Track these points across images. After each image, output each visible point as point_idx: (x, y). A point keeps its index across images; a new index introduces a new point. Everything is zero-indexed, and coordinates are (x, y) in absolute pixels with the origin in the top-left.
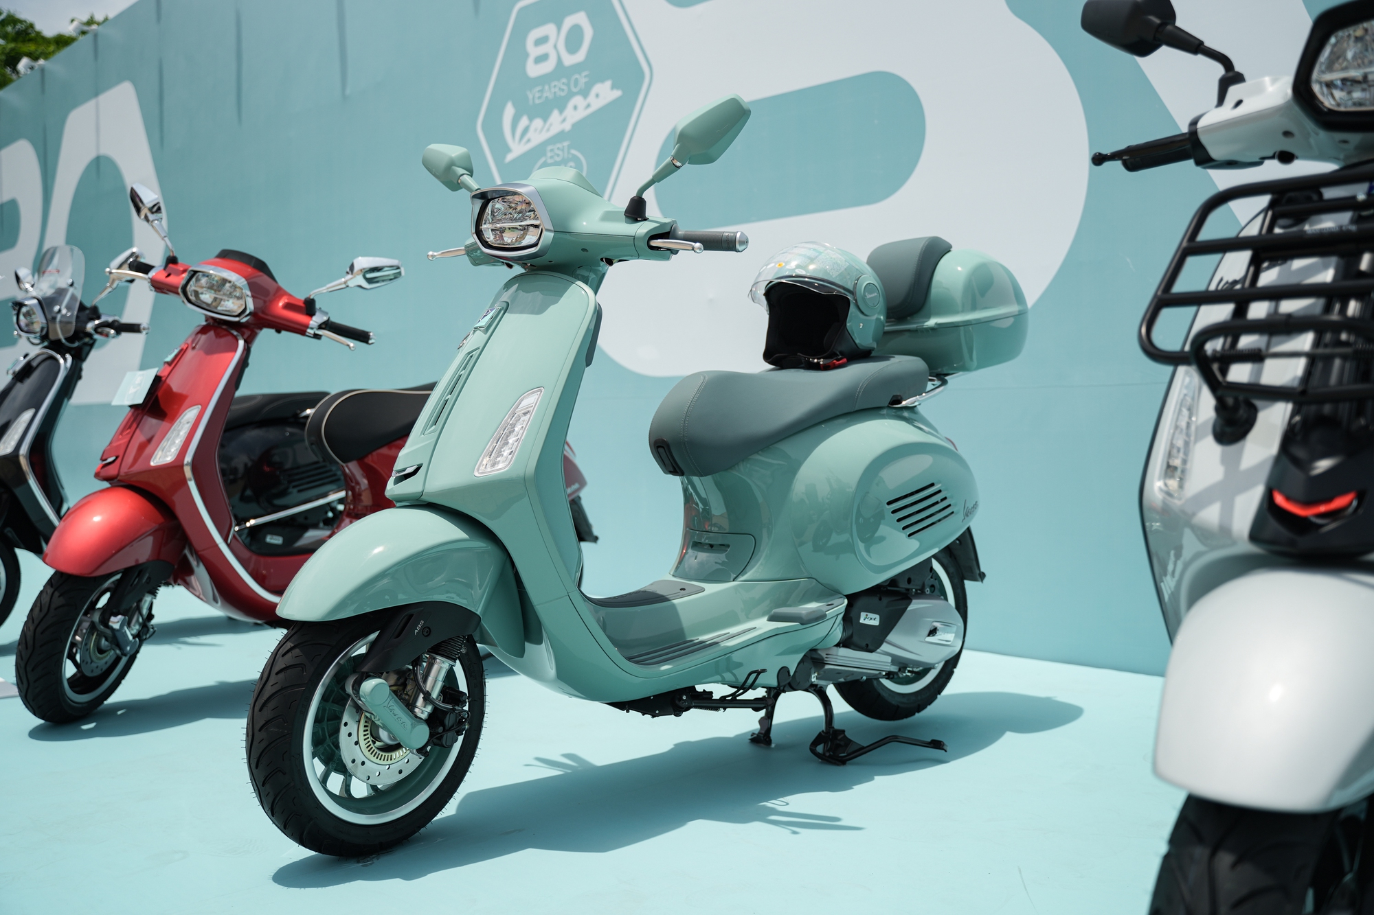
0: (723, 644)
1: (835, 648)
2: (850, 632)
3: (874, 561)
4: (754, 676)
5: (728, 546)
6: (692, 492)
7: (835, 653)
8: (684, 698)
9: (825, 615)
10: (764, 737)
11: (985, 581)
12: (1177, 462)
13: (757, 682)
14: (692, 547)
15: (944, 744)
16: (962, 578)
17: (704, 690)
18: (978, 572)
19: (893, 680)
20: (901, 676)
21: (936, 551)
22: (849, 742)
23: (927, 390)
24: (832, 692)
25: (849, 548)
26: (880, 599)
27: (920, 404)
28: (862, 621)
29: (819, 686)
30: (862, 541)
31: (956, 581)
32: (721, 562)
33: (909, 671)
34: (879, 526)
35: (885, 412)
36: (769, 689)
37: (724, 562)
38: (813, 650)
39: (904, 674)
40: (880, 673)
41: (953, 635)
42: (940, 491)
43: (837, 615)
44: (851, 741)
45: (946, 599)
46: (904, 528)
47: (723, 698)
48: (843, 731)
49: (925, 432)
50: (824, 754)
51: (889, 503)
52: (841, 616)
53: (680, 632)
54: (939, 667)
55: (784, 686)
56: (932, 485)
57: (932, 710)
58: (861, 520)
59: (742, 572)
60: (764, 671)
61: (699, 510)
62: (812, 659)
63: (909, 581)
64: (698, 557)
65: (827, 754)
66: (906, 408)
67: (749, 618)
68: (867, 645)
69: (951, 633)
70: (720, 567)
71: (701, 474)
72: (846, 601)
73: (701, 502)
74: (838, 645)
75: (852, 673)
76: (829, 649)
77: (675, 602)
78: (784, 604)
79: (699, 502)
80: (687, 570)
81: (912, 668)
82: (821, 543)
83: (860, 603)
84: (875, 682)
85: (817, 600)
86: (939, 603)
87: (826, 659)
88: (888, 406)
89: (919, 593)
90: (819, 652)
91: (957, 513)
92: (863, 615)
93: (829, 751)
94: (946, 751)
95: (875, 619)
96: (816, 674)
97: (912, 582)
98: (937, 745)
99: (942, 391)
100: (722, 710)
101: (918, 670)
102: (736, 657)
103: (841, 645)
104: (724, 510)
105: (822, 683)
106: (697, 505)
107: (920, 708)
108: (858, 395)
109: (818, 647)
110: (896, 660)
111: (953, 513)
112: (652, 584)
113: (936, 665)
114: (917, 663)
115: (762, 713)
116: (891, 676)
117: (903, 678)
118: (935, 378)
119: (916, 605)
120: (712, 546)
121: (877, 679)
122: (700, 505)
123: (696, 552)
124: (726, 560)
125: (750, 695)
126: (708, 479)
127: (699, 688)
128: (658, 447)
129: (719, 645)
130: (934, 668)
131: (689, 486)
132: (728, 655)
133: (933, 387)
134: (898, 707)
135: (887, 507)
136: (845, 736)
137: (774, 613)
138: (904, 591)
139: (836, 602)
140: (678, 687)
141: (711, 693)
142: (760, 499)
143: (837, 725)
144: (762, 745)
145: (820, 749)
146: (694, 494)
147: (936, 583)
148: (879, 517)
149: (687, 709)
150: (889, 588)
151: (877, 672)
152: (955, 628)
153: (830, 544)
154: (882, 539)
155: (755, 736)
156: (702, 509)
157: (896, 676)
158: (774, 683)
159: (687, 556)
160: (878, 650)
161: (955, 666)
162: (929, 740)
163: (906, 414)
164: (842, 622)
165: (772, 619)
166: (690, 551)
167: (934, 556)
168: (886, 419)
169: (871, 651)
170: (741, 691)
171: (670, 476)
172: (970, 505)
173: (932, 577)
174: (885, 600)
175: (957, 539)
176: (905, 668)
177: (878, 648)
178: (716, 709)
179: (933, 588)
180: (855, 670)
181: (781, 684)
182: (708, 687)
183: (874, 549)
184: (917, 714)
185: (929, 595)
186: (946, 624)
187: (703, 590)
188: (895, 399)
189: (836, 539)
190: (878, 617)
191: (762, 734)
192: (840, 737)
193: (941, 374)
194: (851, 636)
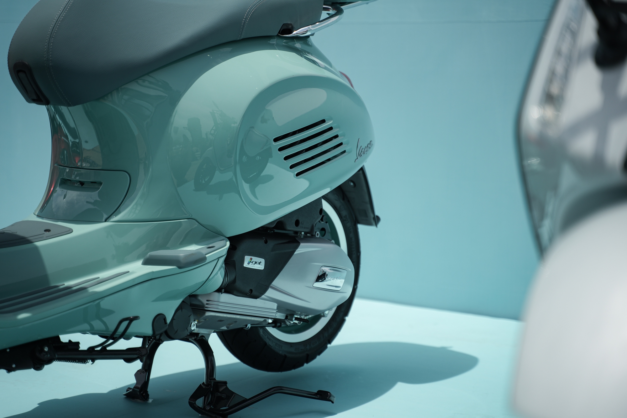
0: (91, 290)
1: (217, 294)
2: (233, 277)
3: (261, 202)
4: (125, 324)
5: (100, 184)
6: (61, 122)
7: (216, 299)
8: (46, 349)
9: (204, 259)
10: (140, 392)
11: (380, 225)
12: (555, 90)
13: (130, 330)
14: (60, 185)
15: (331, 395)
16: (357, 222)
17: (70, 341)
18: (372, 216)
19: (280, 328)
20: (288, 323)
21: (327, 191)
22: (231, 394)
23: (321, 19)
24: (214, 341)
25: (233, 187)
26: (266, 242)
27: (313, 35)
28: (246, 265)
29: (200, 335)
30: (247, 182)
31: (349, 225)
32: (93, 201)
33: (296, 319)
34: (266, 164)
35: (274, 41)
36: (146, 339)
37: (96, 201)
38: (193, 296)
39: (292, 322)
40: (265, 321)
41: (343, 280)
42: (331, 129)
43: (219, 258)
44: (233, 393)
45: (338, 243)
46: (292, 167)
47: (91, 349)
48: (225, 383)
49: (319, 66)
50: (204, 408)
51: (276, 140)
52: (223, 259)
53: (45, 278)
54: (329, 314)
55: (161, 335)
56: (323, 121)
57: (320, 361)
58: (244, 159)
59: (116, 212)
60: (136, 318)
61: (68, 144)
62: (192, 305)
63: (297, 223)
64: (67, 196)
65: (208, 408)
66: (297, 38)
67: (122, 261)
68: (251, 290)
69: (340, 278)
70: (91, 206)
71: (71, 103)
72: (228, 244)
73: (71, 135)
74: (219, 291)
75: (236, 321)
76: (209, 294)
77: (38, 244)
78: (164, 246)
79: (68, 134)
80: (54, 210)
81: (300, 315)
82: (203, 182)
83: (244, 246)
84: (261, 331)
85: (197, 243)
86: (330, 247)
87: (207, 306)
88: (278, 35)
89: (309, 237)
90: (200, 298)
91: (349, 152)
92: (247, 258)
93: (209, 404)
94: (333, 402)
95: (259, 263)
96: (196, 322)
97: (300, 225)
98: (324, 396)
99: (336, 21)
100: (90, 362)
101: (307, 317)
102: (105, 304)
103: (223, 290)
104: (97, 144)
105: (202, 331)
106: (66, 137)
107: (309, 358)
108: (244, 23)
109: (198, 292)
110: (281, 306)
111: (344, 152)
112: (12, 225)
113: (327, 312)
114: (306, 311)
115: (138, 365)
116: (278, 324)
117: (290, 326)
118: (330, 7)
119: (304, 249)
120: (82, 183)
121: (263, 328)
122: (70, 138)
123: (66, 190)
124: (99, 199)
125: (122, 345)
126: (78, 109)
127: (64, 338)
128: (19, 71)
129: (87, 291)
130: (324, 316)
131: (57, 116)
132: (97, 302)
133: (328, 16)
134: (285, 356)
135: (274, 143)
136: (227, 388)
137: (150, 256)
138: (291, 233)
139: (217, 244)
140: (40, 338)
141: (78, 343)
142: (136, 132)
143: (218, 377)
144: (139, 400)
145: (200, 402)
146: (62, 125)
147: (327, 227)
148: (266, 156)
149: (49, 362)
150: (276, 231)
151: (262, 320)
152: (344, 274)
153: (212, 183)
154: (270, 178)
155: (131, 390)
156: (72, 142)
157: (283, 325)
158: (149, 331)
159: (55, 195)
160: (263, 296)
161: (346, 313)
162: (316, 392)
163: (298, 45)
164: (224, 265)
165: (147, 262)
166: (58, 189)
167: (325, 197)
168: (275, 49)
169: (256, 297)
170: (111, 341)
171: (34, 106)
172: (363, 144)
173: (322, 220)
174: (272, 243)
175: (350, 180)
176: (292, 315)
177: (263, 294)
178: (83, 361)
179: (324, 232)
180: (238, 317)
181: (157, 333)
182: (74, 337)
183: (260, 189)
184: (305, 365)
185: (319, 238)
186: (335, 269)
187: (70, 231)
188: (285, 27)
189: (219, 177)
190: (263, 261)
191: (138, 388)
192: (221, 389)
193: (337, 3)
194: (234, 281)
